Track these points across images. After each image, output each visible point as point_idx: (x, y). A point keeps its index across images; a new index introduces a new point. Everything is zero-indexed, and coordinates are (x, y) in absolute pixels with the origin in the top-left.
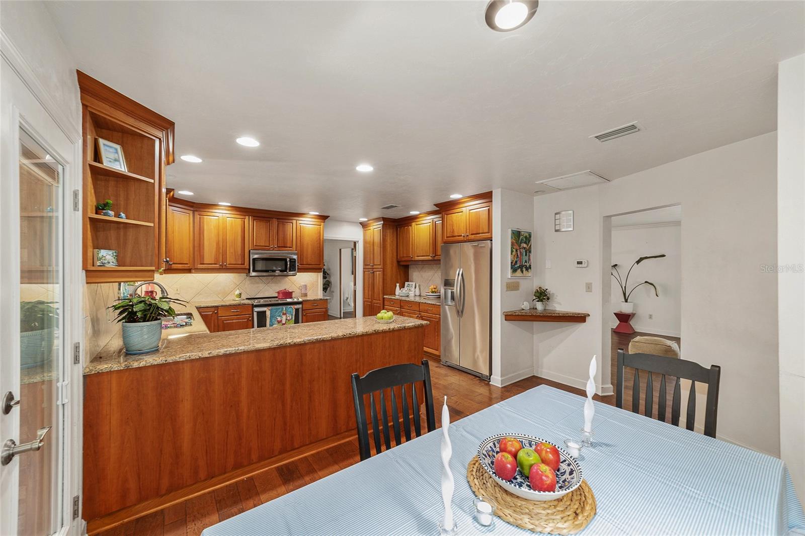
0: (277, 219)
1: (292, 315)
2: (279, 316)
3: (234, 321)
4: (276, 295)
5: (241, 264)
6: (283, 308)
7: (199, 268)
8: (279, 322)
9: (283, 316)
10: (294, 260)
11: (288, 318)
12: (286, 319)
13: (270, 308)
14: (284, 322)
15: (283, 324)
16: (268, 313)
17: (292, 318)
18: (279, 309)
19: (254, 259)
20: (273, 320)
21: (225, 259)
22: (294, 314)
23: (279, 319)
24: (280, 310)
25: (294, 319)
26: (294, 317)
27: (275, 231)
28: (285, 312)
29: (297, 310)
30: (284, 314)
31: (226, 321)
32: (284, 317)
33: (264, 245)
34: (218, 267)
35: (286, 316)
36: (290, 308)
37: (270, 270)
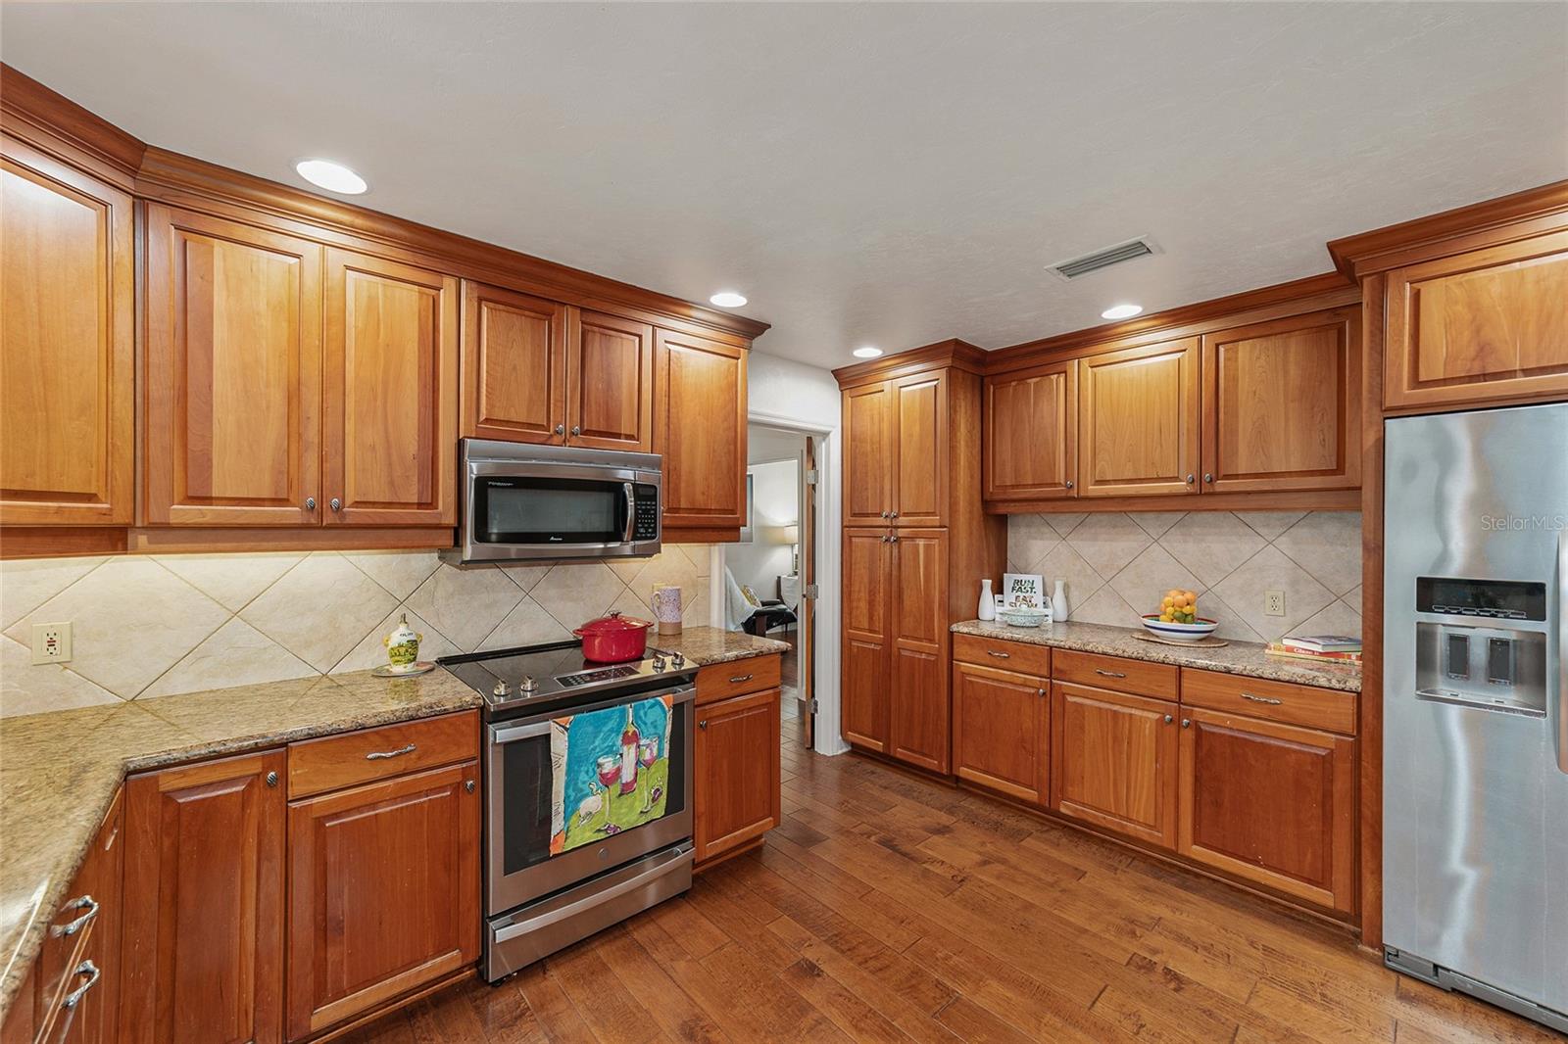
0: (581, 311)
1: (660, 739)
2: (610, 751)
3: (384, 810)
5: (420, 505)
6: (623, 712)
7: (174, 520)
8: (607, 780)
9: (624, 750)
10: (651, 492)
11: (647, 756)
12: (638, 763)
13: (566, 719)
14: (627, 776)
15: (625, 791)
16: (560, 745)
17: (660, 754)
18: (609, 718)
19: (482, 482)
20: (583, 777)
21: (332, 478)
22: (668, 730)
23: (608, 765)
24: (611, 724)
25: (666, 754)
26: (667, 746)
27: (574, 362)
28: (631, 729)
29: (678, 709)
30: (627, 740)
31: (336, 816)
32: (630, 753)
33: (523, 419)
34: (299, 521)
35: (639, 747)
36: (651, 707)
37: (556, 535)
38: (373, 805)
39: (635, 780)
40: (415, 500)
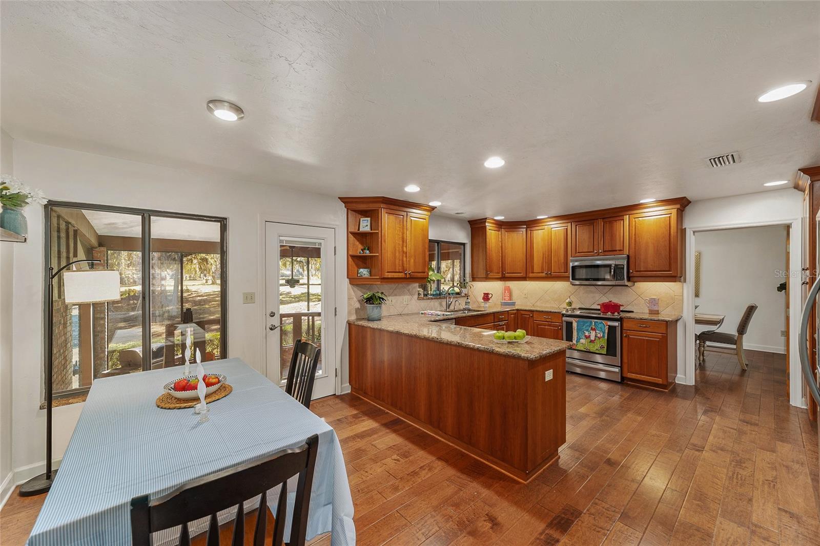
0: (603, 218)
1: (604, 333)
2: (587, 330)
3: (546, 327)
4: (599, 307)
5: (564, 272)
6: (591, 322)
7: (530, 276)
8: (587, 337)
9: (592, 331)
10: (622, 266)
11: (599, 335)
12: (596, 336)
13: (577, 319)
14: (592, 338)
15: (592, 341)
16: (575, 325)
17: (603, 336)
18: (587, 322)
19: (574, 268)
20: (580, 334)
21: (550, 268)
22: (607, 331)
23: (587, 334)
24: (588, 324)
25: (606, 338)
26: (606, 335)
27: (601, 233)
28: (593, 327)
29: (612, 329)
30: (592, 329)
31: (540, 325)
32: (593, 334)
33: (587, 251)
34: (545, 276)
35: (596, 332)
36: (600, 323)
37: (591, 279)
38: (545, 326)
39: (595, 340)
40: (563, 271)
